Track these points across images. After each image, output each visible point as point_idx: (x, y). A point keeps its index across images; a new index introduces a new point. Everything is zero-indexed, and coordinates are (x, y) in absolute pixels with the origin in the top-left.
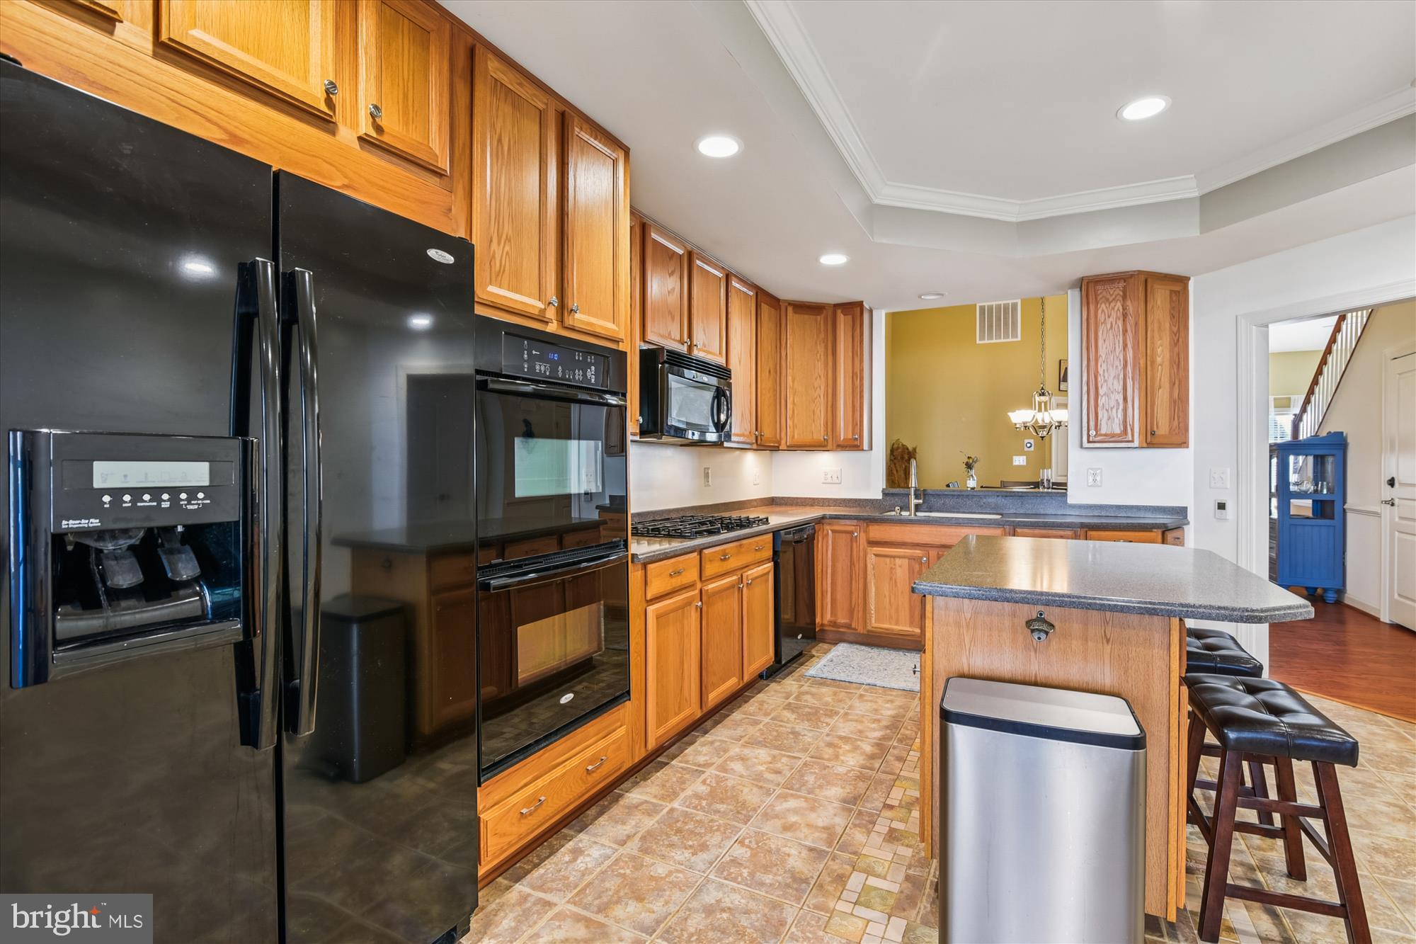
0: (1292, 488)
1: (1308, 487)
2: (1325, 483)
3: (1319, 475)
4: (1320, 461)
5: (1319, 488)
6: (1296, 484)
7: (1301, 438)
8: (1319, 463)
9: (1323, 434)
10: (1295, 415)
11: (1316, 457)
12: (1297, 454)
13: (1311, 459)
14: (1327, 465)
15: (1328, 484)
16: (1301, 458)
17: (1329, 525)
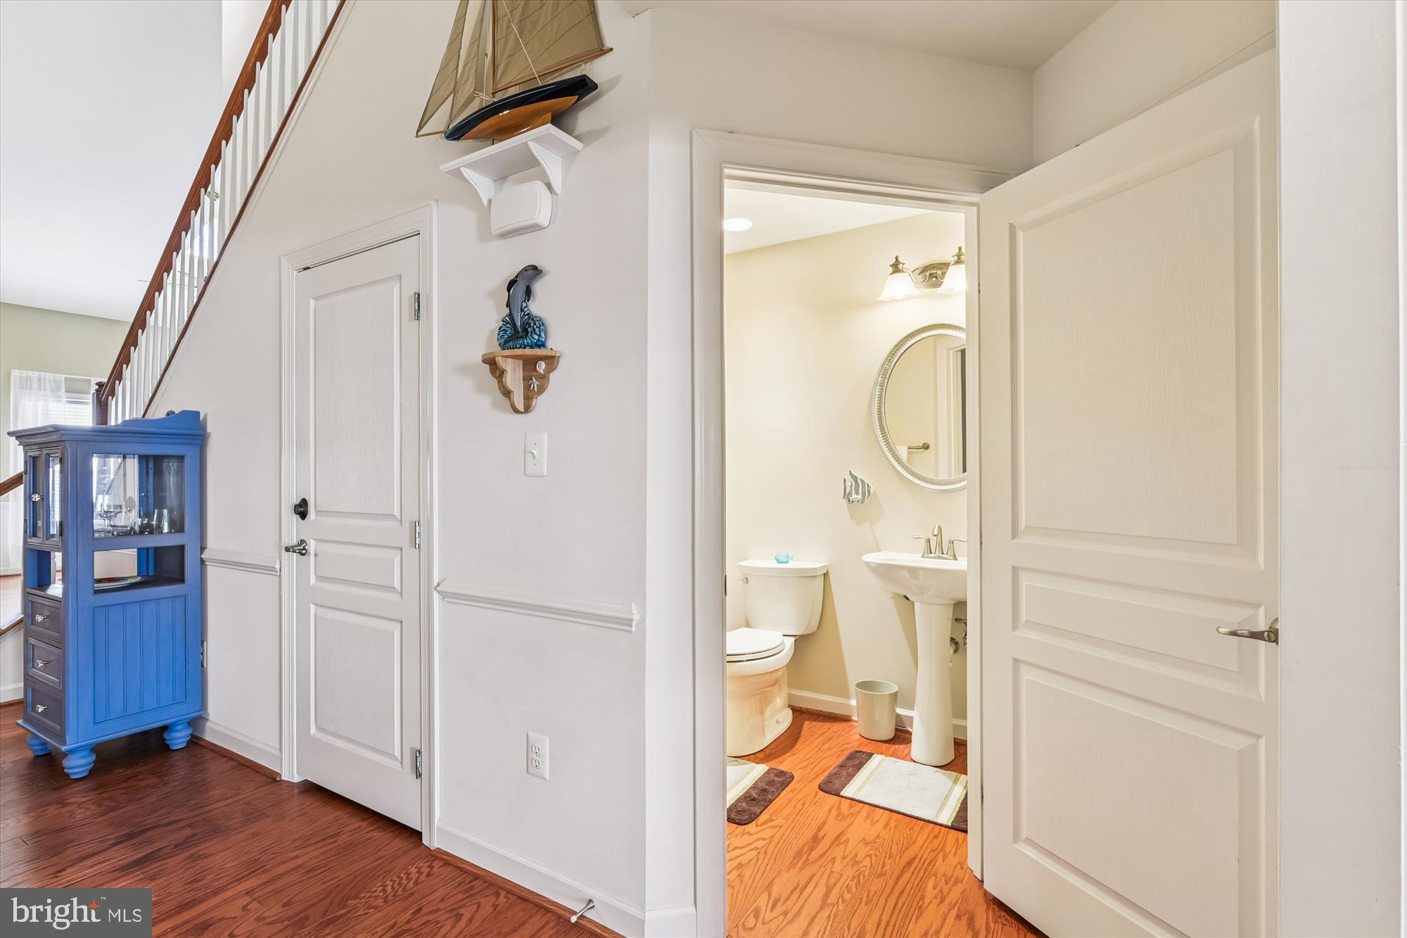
0: (98, 523)
1: (131, 518)
2: (165, 512)
3: (152, 497)
4: (152, 466)
5: (154, 523)
6: (107, 515)
7: (112, 422)
8: (151, 472)
9: (158, 412)
10: (100, 385)
11: (144, 459)
12: (106, 454)
13: (133, 465)
14: (166, 475)
15: (170, 512)
16: (113, 462)
17: (173, 595)
